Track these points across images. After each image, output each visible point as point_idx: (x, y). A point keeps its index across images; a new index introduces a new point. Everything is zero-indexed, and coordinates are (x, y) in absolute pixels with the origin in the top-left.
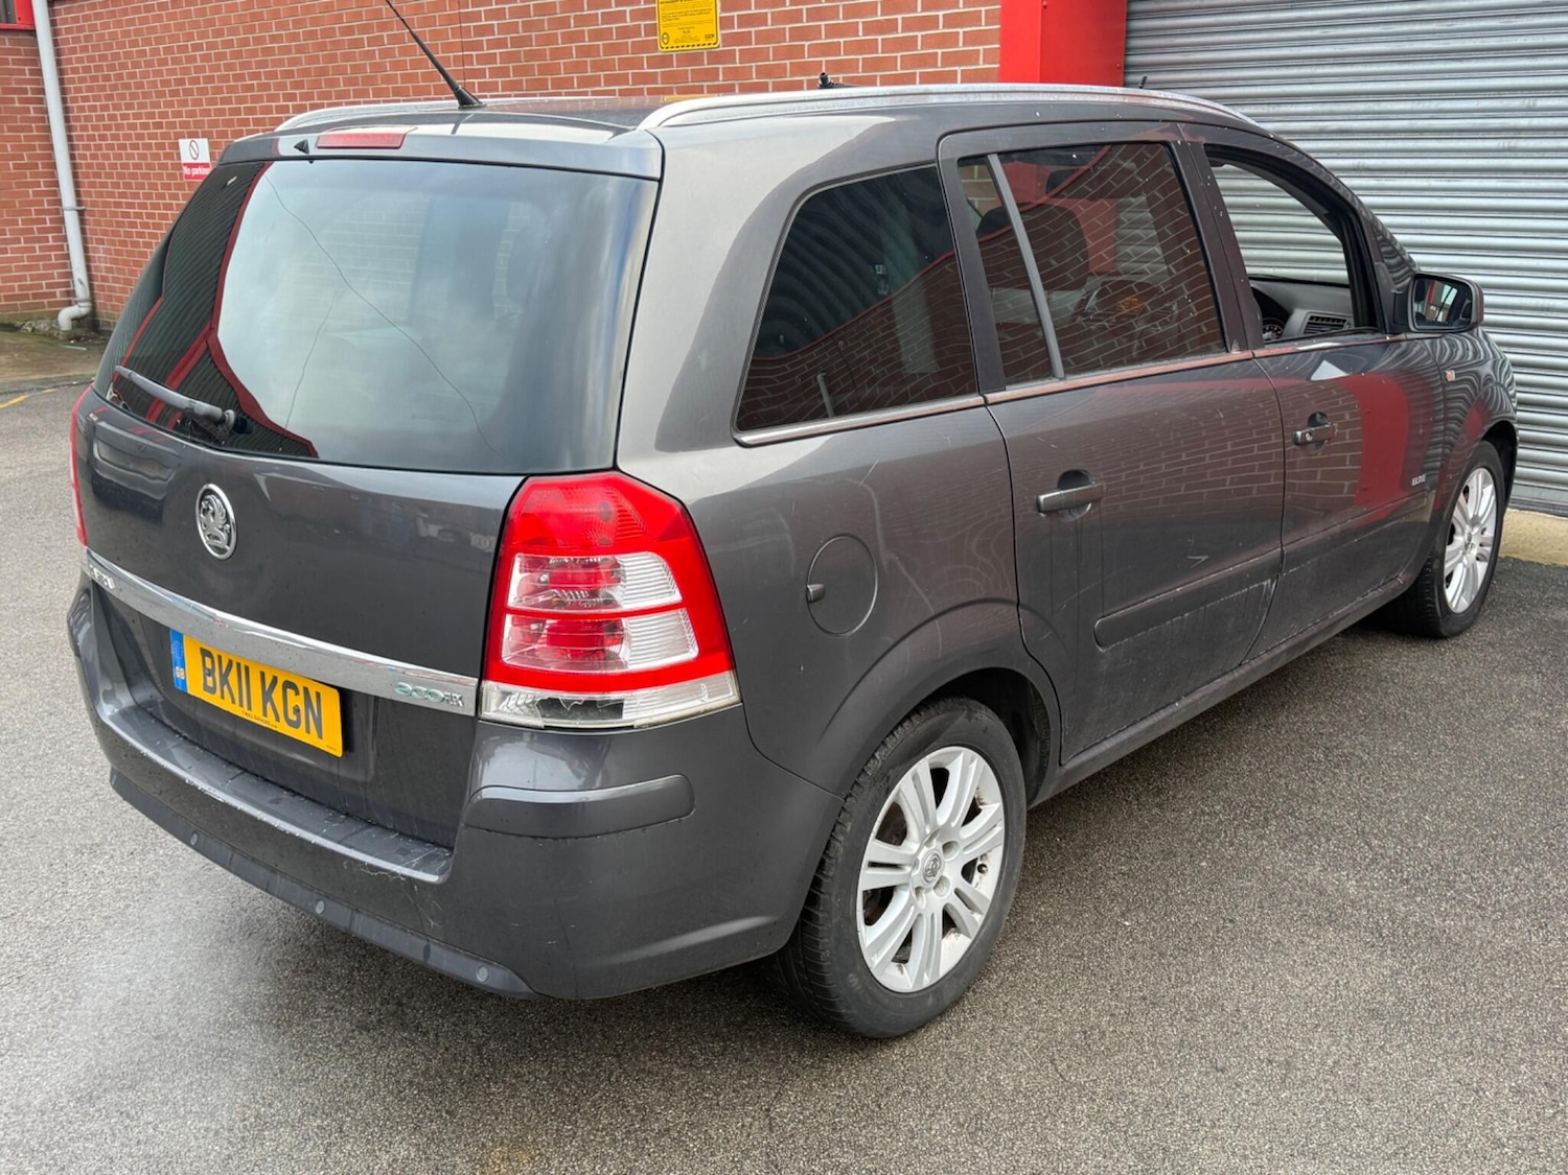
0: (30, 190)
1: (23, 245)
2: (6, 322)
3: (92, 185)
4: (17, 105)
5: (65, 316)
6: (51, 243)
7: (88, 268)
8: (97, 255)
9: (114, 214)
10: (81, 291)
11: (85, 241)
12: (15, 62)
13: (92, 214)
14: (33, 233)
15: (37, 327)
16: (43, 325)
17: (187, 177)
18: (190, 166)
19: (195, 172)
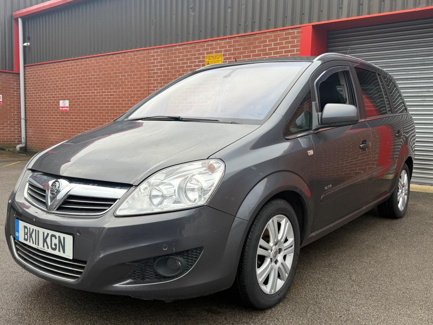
0: (12, 114)
1: (8, 128)
2: (2, 148)
3: (30, 113)
4: (12, 92)
5: (18, 147)
6: (16, 128)
7: (26, 135)
8: (29, 131)
9: (37, 120)
10: (23, 140)
11: (26, 127)
12: (13, 81)
13: (29, 120)
14: (12, 125)
15: (10, 150)
16: (11, 149)
17: (61, 110)
18: (62, 107)
19: (64, 109)
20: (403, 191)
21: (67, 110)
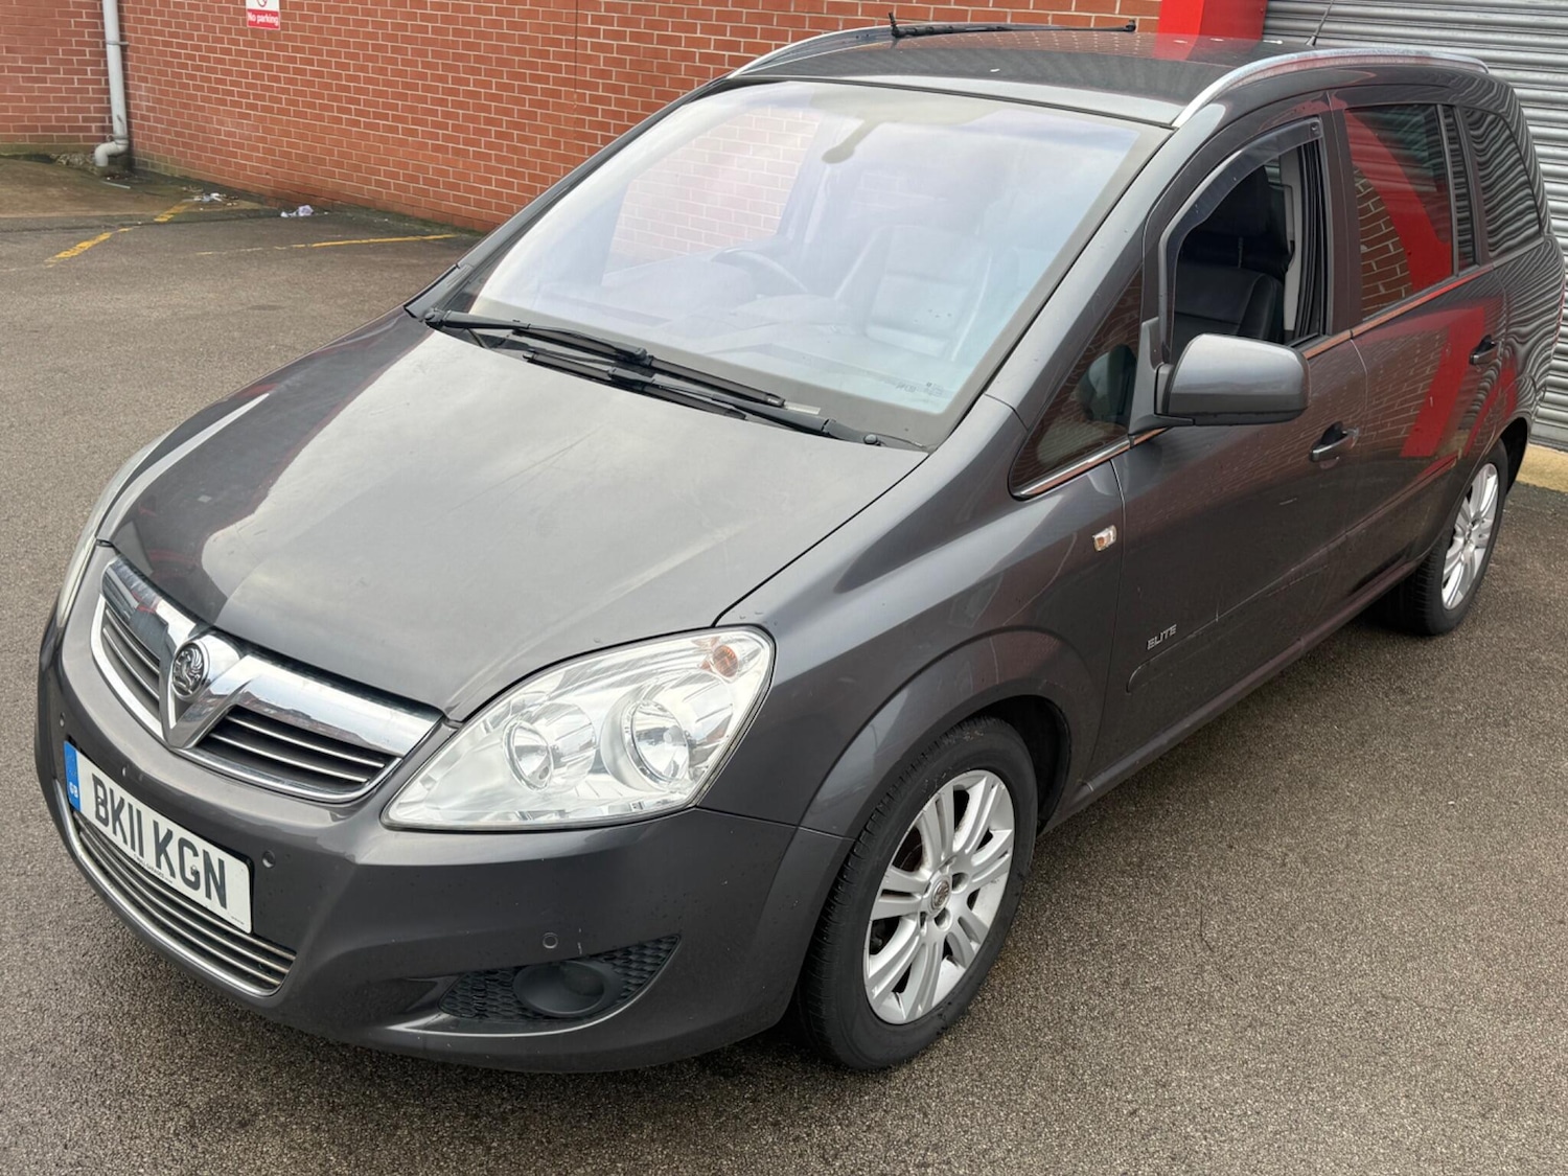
0: (72, 20)
1: (62, 76)
2: (42, 153)
3: (140, 21)
5: (102, 151)
6: (89, 76)
7: (127, 106)
8: (138, 93)
9: (163, 53)
10: (119, 128)
11: (126, 77)
13: (136, 50)
14: (73, 64)
15: (71, 161)
16: (77, 159)
17: (251, 23)
18: (256, 12)
19: (261, 19)
20: (1472, 538)
21: (272, 25)
